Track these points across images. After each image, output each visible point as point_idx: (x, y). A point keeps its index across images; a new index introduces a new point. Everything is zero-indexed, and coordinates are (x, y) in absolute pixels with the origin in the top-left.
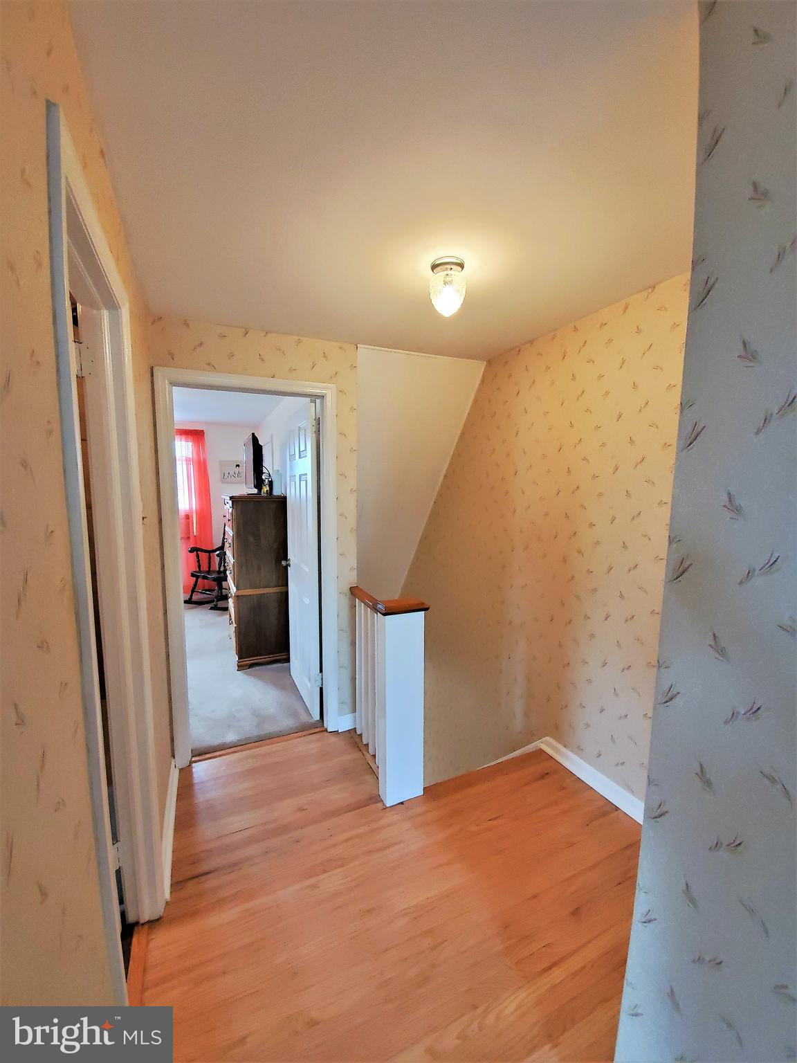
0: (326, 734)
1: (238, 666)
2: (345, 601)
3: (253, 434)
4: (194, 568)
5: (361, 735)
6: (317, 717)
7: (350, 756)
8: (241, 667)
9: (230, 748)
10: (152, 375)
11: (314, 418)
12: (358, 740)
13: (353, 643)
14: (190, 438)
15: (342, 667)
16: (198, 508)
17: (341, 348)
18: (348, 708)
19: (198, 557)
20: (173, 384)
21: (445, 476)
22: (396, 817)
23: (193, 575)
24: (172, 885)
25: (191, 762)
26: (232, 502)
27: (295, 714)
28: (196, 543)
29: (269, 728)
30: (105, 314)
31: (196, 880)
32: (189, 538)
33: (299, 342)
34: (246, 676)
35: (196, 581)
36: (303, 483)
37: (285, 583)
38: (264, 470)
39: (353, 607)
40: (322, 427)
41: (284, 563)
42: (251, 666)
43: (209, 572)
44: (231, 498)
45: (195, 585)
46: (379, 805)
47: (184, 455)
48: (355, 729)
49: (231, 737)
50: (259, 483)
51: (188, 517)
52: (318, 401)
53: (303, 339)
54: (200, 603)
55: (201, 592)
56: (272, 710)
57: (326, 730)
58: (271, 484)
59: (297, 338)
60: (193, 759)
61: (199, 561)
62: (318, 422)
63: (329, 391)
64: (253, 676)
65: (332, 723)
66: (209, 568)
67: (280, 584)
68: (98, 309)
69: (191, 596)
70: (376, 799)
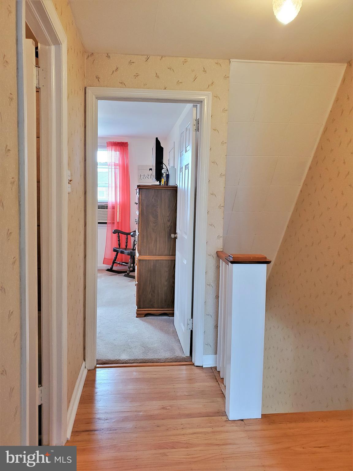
0: (193, 367)
1: (137, 314)
2: (212, 262)
3: (157, 138)
4: (116, 245)
5: (219, 372)
6: (188, 355)
7: (209, 384)
8: (139, 315)
9: (123, 363)
10: (85, 93)
11: (195, 118)
12: (217, 375)
13: (217, 297)
14: (118, 148)
15: (208, 315)
16: (121, 200)
17: (217, 63)
18: (211, 349)
19: (119, 237)
20: (98, 98)
21: (310, 168)
22: (235, 428)
23: (115, 250)
24: (72, 432)
25: (96, 368)
26: (139, 189)
27: (172, 350)
28: (118, 226)
29: (150, 356)
30: (53, 48)
31: (87, 433)
32: (114, 223)
33: (185, 62)
34: (141, 322)
35: (117, 255)
36: (187, 171)
37: (173, 253)
38: (164, 166)
39: (218, 267)
40: (201, 125)
41: (173, 236)
42: (147, 315)
43: (126, 249)
44: (138, 186)
45: (116, 258)
46: (224, 418)
47: (113, 161)
48: (216, 368)
49: (124, 357)
50: (159, 176)
51: (113, 208)
52: (198, 105)
53: (189, 59)
54: (118, 272)
55: (119, 264)
56: (155, 345)
57: (193, 365)
58: (168, 176)
59: (184, 59)
60: (98, 366)
61: (119, 241)
62: (198, 122)
63: (206, 97)
64: (147, 322)
65: (198, 360)
66: (126, 246)
67: (171, 254)
68: (49, 45)
69: (112, 266)
70: (223, 414)
